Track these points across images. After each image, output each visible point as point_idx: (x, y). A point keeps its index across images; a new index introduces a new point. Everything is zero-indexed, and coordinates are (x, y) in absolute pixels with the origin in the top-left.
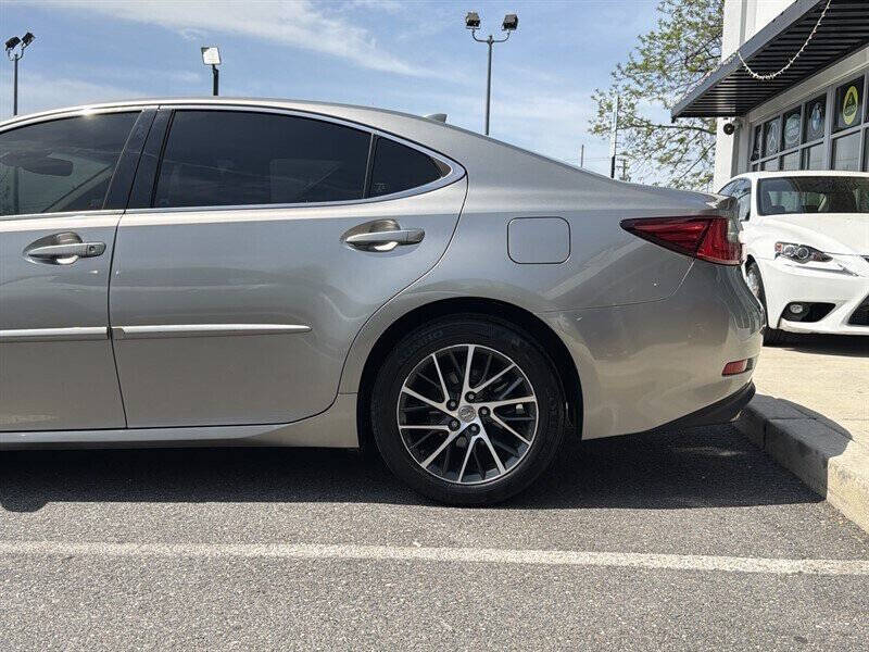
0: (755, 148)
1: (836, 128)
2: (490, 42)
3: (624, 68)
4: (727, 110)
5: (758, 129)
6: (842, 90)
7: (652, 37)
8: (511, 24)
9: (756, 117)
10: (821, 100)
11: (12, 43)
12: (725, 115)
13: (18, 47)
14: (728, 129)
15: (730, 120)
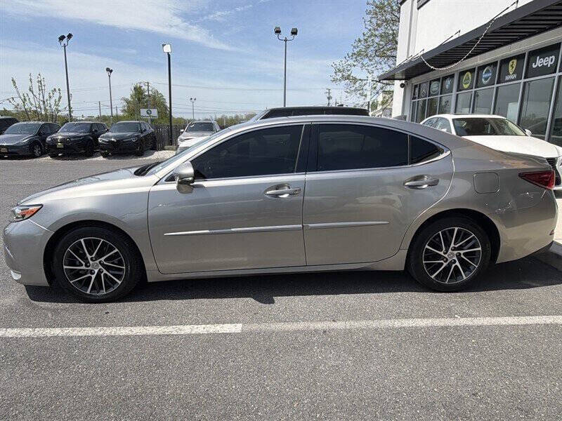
0: (414, 94)
1: (459, 89)
2: (286, 41)
3: (350, 55)
4: (400, 77)
5: (416, 86)
6: (462, 73)
7: (360, 41)
8: (294, 33)
9: (415, 81)
10: (452, 76)
11: (62, 38)
12: (400, 80)
13: (65, 40)
14: (402, 86)
15: (403, 82)
